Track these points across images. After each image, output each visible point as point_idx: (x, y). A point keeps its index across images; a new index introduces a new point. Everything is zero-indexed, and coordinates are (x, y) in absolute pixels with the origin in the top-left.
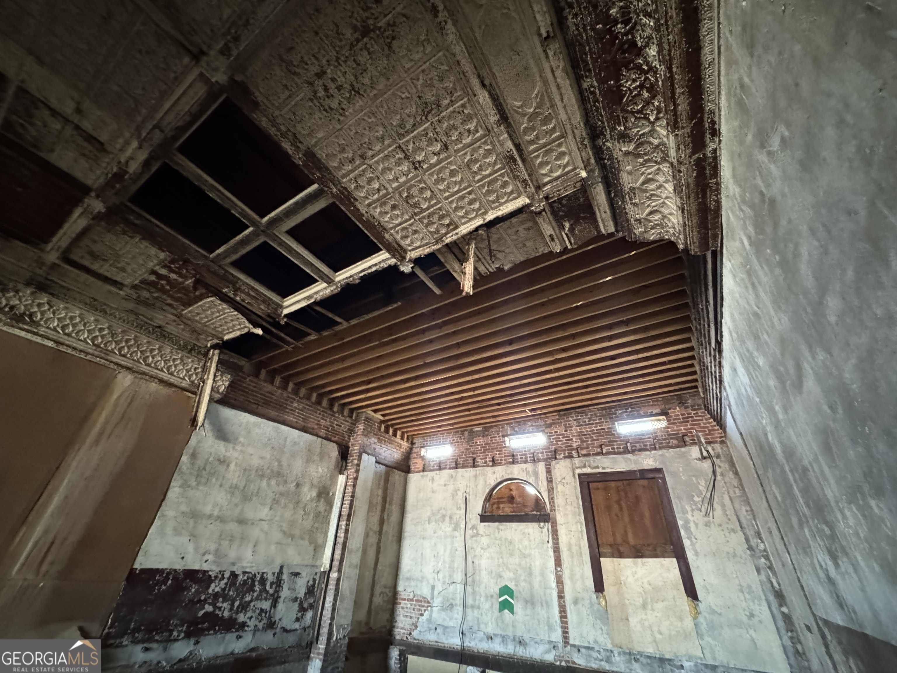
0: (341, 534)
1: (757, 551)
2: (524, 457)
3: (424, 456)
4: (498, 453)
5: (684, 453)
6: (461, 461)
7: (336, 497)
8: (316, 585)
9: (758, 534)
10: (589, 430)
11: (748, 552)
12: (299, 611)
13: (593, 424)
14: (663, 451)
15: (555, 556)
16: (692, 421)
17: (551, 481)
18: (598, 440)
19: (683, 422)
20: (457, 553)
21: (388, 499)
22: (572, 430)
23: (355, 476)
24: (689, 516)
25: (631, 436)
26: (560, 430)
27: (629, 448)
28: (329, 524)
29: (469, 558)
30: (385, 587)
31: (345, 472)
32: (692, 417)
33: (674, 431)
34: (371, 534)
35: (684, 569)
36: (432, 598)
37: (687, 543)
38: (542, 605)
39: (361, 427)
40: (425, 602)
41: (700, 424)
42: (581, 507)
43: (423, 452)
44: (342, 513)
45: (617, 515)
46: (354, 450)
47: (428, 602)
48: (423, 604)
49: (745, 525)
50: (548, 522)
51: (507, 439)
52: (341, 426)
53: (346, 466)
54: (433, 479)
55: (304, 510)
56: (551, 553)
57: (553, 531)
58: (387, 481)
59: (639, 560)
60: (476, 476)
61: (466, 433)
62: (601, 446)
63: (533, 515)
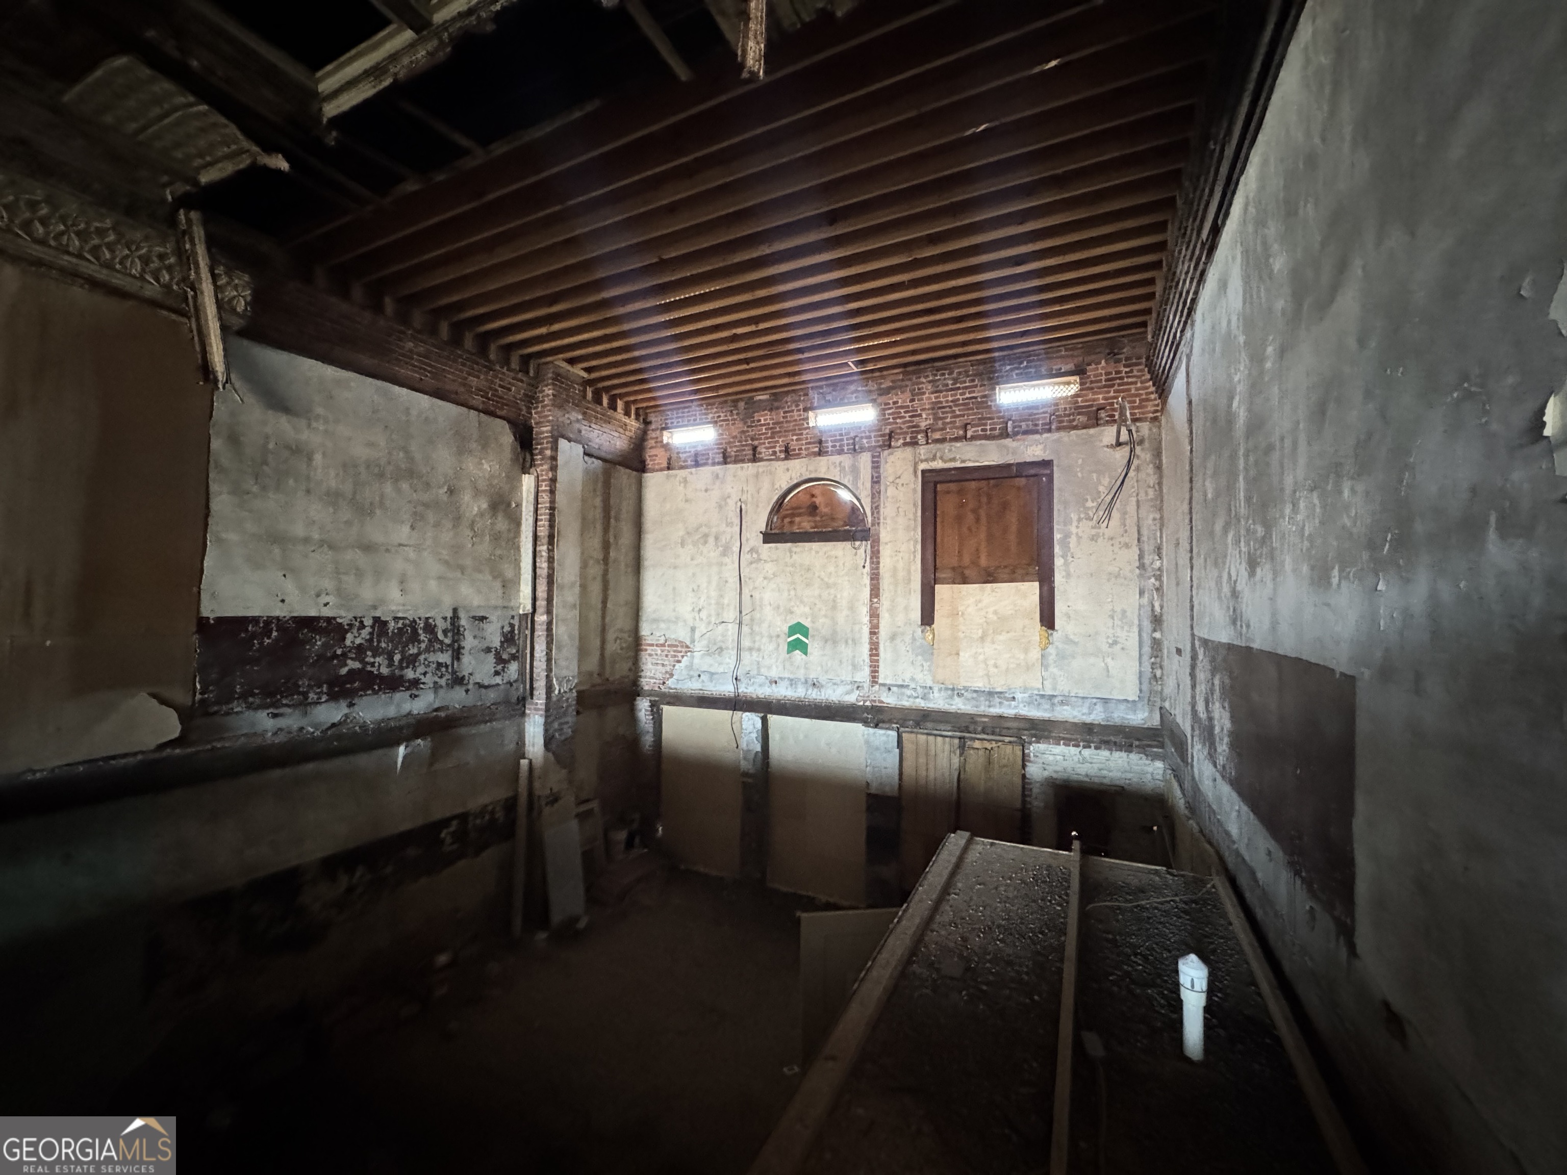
0: (543, 565)
1: (1150, 570)
2: (838, 444)
3: (668, 444)
4: (795, 438)
5: (1092, 436)
6: (732, 451)
7: (524, 509)
8: (516, 632)
9: (1159, 550)
10: (950, 399)
11: (1137, 571)
12: (497, 663)
13: (959, 388)
14: (1062, 434)
15: (871, 585)
16: (1119, 385)
17: (878, 482)
18: (963, 416)
19: (1105, 386)
20: (728, 585)
21: (613, 514)
22: (922, 399)
23: (550, 475)
24: (1073, 529)
25: (1017, 409)
26: (903, 398)
27: (1009, 430)
28: (519, 551)
29: (745, 591)
30: (621, 631)
31: (532, 470)
32: (1121, 378)
33: (1086, 401)
34: (591, 562)
35: (1045, 593)
36: (693, 641)
37: (1058, 562)
38: (846, 642)
39: (549, 391)
40: (682, 647)
41: (1129, 390)
42: (919, 519)
43: (666, 437)
44: (539, 534)
45: (970, 529)
46: (543, 433)
47: (687, 647)
48: (679, 649)
49: (1145, 538)
50: (866, 541)
51: (811, 414)
52: (510, 390)
53: (533, 460)
54: (685, 481)
55: (472, 529)
56: (867, 581)
57: (872, 552)
58: (607, 484)
59: (989, 585)
60: (757, 476)
61: (742, 405)
62: (965, 427)
63: (845, 531)
